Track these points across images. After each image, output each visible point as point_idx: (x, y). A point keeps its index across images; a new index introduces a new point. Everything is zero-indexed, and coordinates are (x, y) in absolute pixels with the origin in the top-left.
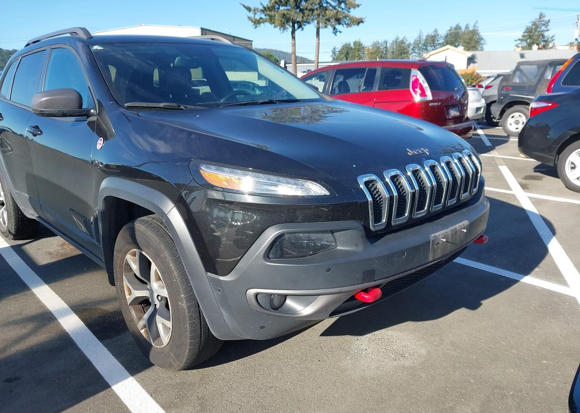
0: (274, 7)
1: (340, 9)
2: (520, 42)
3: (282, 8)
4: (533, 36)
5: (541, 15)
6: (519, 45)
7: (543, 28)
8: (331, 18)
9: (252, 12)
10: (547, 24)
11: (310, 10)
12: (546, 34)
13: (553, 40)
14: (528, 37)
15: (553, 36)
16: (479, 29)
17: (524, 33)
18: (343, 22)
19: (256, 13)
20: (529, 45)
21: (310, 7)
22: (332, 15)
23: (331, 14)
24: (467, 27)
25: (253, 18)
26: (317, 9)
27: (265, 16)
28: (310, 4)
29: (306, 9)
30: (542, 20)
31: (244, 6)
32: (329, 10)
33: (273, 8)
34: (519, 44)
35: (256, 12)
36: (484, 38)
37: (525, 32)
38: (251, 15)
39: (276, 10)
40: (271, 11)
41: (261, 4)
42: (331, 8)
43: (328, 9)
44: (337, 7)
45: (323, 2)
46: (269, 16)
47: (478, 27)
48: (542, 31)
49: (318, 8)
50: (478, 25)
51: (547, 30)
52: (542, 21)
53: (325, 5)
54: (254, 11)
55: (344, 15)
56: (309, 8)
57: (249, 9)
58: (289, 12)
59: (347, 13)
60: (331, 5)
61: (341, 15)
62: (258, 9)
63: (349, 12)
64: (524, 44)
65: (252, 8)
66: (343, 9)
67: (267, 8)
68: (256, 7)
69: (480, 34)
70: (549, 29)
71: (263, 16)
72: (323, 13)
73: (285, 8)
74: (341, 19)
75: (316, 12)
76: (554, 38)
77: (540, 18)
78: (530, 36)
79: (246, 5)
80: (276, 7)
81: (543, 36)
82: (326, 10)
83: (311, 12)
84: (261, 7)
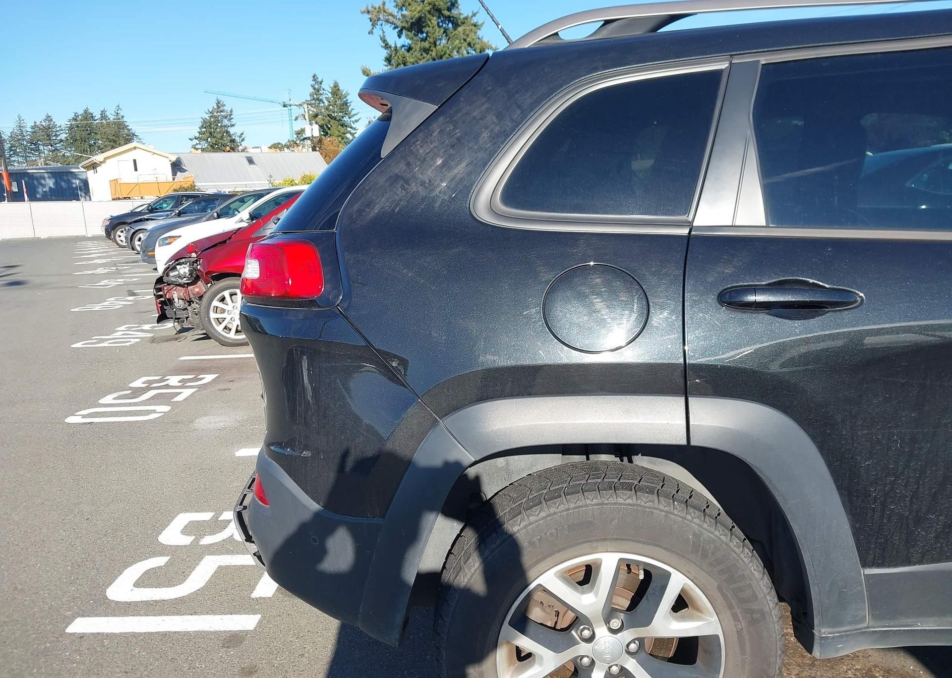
2: (197, 141)
4: (214, 132)
5: (218, 103)
6: (197, 147)
7: (226, 122)
10: (229, 117)
12: (232, 130)
13: (243, 140)
14: (208, 135)
15: (242, 134)
16: (125, 119)
17: (200, 128)
20: (211, 146)
24: (103, 116)
30: (221, 109)
34: (197, 144)
36: (136, 134)
37: (202, 127)
47: (123, 117)
48: (225, 126)
50: (121, 113)
51: (232, 126)
52: (222, 111)
64: (205, 145)
69: (129, 128)
70: (233, 123)
76: (243, 136)
77: (219, 107)
78: (211, 133)
81: (227, 132)
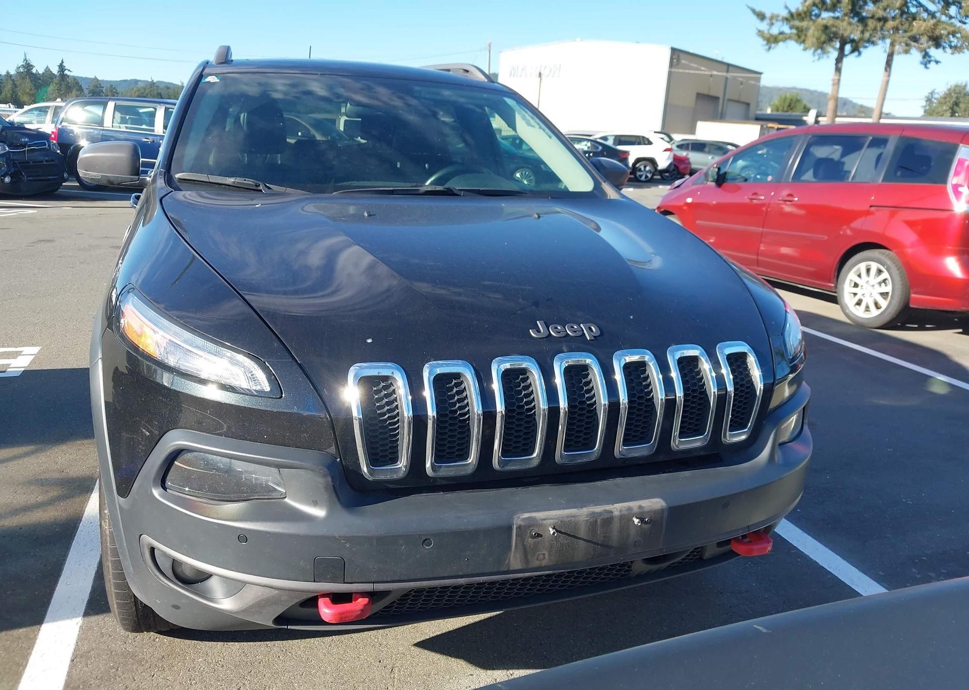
0: (810, 13)
1: (944, 18)
3: (825, 15)
8: (922, 34)
9: (767, 21)
11: (879, 19)
18: (945, 42)
19: (772, 24)
21: (880, 13)
22: (925, 30)
23: (923, 28)
25: (766, 32)
26: (894, 18)
27: (791, 28)
28: (881, 7)
29: (873, 17)
31: (754, 11)
32: (920, 20)
33: (808, 14)
35: (774, 21)
38: (764, 26)
39: (813, 18)
40: (802, 19)
41: (786, 7)
42: (925, 15)
43: (918, 19)
44: (938, 15)
45: (910, 5)
46: (797, 28)
49: (898, 16)
53: (913, 10)
54: (770, 20)
55: (951, 29)
56: (877, 16)
57: (761, 16)
58: (838, 22)
59: (959, 24)
60: (926, 10)
61: (945, 29)
62: (778, 16)
63: (965, 23)
65: (768, 15)
66: (951, 17)
67: (795, 15)
68: (776, 12)
71: (786, 29)
72: (906, 26)
73: (831, 14)
74: (944, 37)
75: (891, 24)
79: (758, 9)
80: (814, 13)
82: (914, 19)
83: (881, 23)
84: (785, 13)
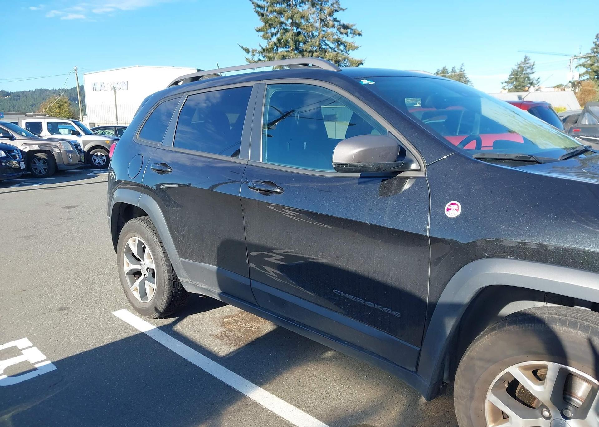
0: (273, 49)
1: (340, 52)
2: (506, 84)
3: (280, 50)
4: (519, 78)
5: (526, 58)
6: (506, 88)
7: (529, 71)
8: (331, 60)
9: (250, 54)
10: (532, 67)
11: (310, 52)
12: (531, 76)
13: (539, 82)
14: (514, 80)
15: (539, 78)
16: (465, 72)
17: (510, 76)
18: (342, 64)
19: (254, 55)
20: (515, 87)
21: (310, 49)
22: (332, 57)
23: (331, 56)
24: (453, 71)
25: (251, 59)
26: (316, 51)
27: (264, 57)
28: (309, 45)
29: (306, 51)
30: (527, 62)
31: (242, 47)
32: (328, 52)
33: (272, 50)
34: (506, 86)
35: (255, 53)
36: (470, 81)
37: (511, 75)
38: (249, 56)
39: (274, 51)
40: (270, 52)
41: (260, 46)
42: (330, 50)
43: (327, 52)
44: (336, 49)
45: (322, 44)
46: (268, 57)
47: (464, 70)
48: (527, 74)
49: (318, 50)
50: (464, 68)
51: (533, 73)
52: (527, 64)
53: (324, 47)
54: (252, 53)
55: (343, 57)
56: (308, 50)
57: (247, 51)
58: (289, 54)
59: (346, 55)
60: (330, 47)
61: (341, 57)
62: (256, 51)
63: (349, 54)
64: (511, 86)
65: (251, 50)
66: (342, 51)
67: (265, 50)
68: (254, 48)
69: (466, 77)
70: (534, 71)
71: (261, 58)
72: (323, 55)
73: (285, 49)
74: (341, 61)
75: (315, 54)
76: (539, 80)
77: (525, 61)
78: (516, 79)
79: (244, 47)
80: (274, 49)
81: (528, 78)
82: (326, 52)
83: (311, 54)
84: (259, 49)
